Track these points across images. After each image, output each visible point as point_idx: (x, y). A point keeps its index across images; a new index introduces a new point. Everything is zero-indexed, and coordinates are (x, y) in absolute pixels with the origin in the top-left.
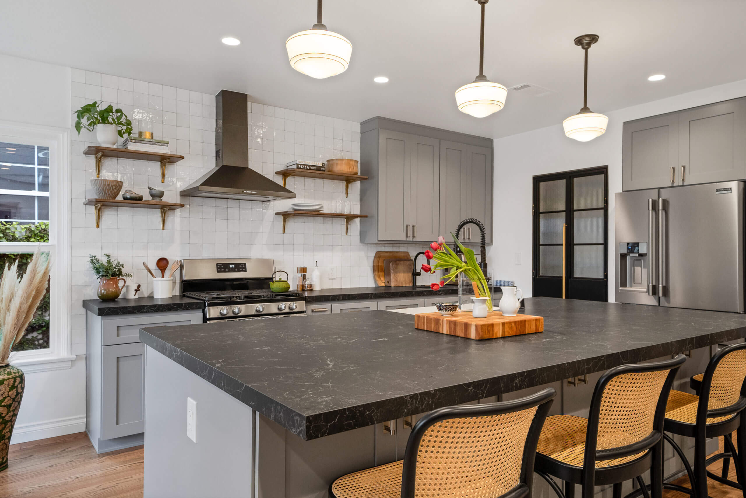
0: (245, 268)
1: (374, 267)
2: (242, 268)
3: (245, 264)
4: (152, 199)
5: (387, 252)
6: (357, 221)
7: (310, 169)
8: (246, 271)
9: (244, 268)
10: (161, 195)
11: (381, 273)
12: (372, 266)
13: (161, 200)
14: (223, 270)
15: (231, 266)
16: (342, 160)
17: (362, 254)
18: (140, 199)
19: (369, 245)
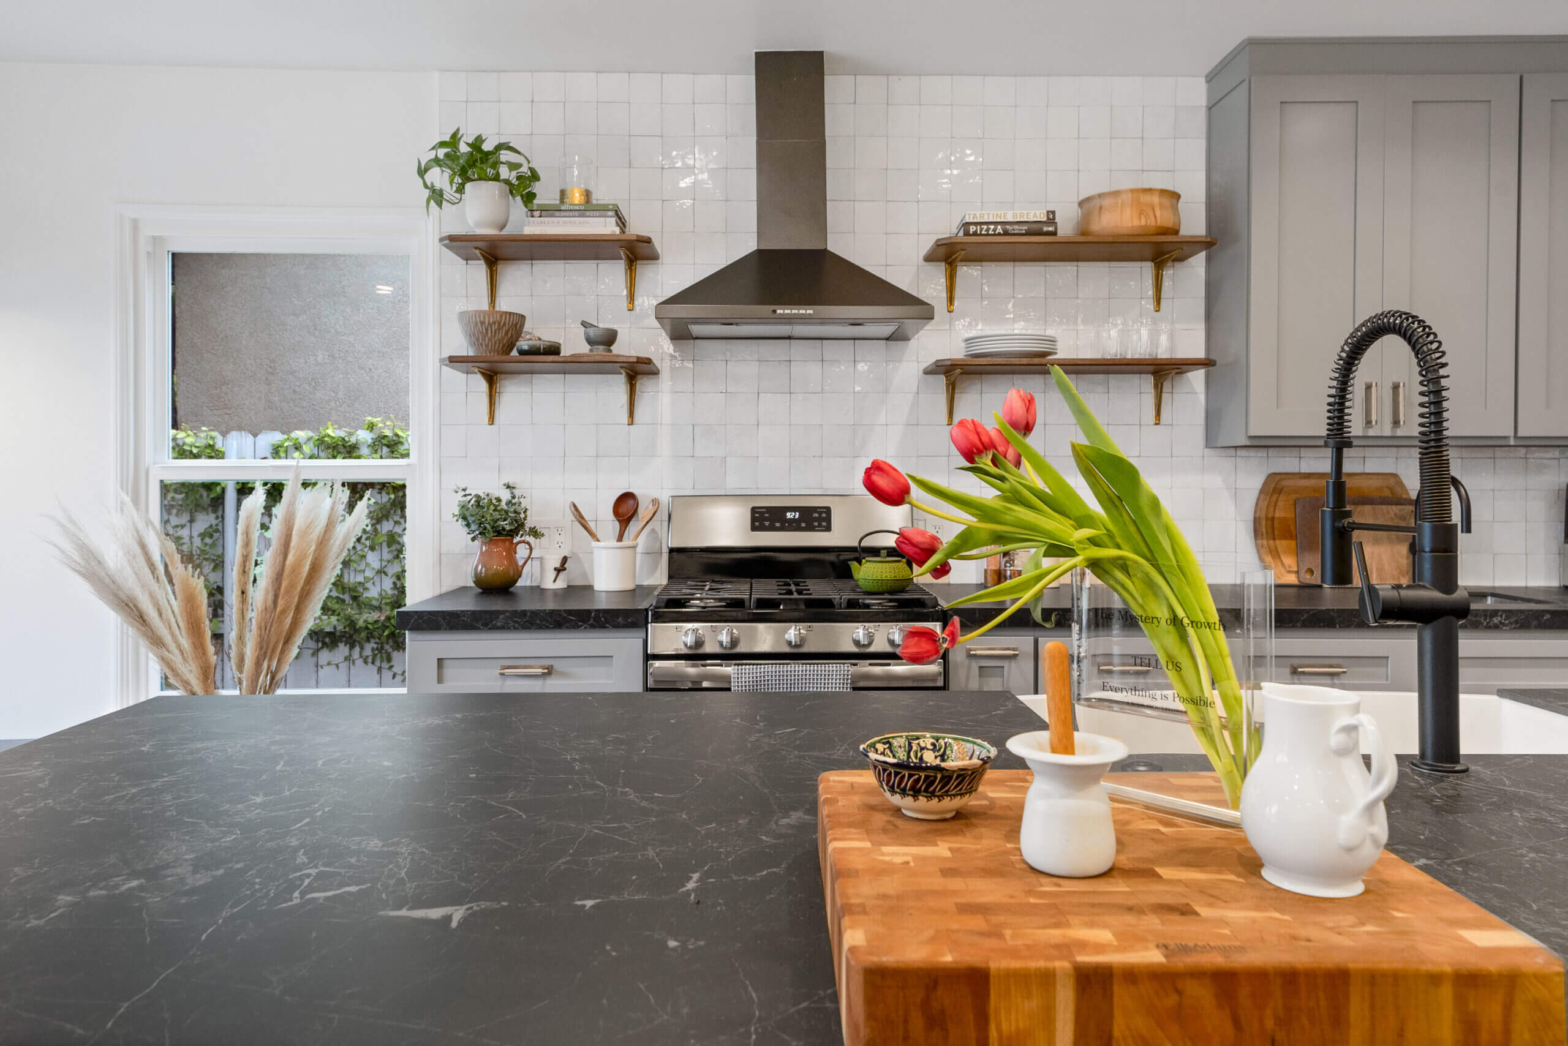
0: (828, 520)
1: (1256, 521)
2: (820, 520)
3: (828, 510)
4: (591, 350)
5: (1308, 476)
6: (1197, 377)
7: (1006, 233)
8: (828, 528)
9: (824, 519)
10: (609, 338)
11: (1281, 544)
12: (1251, 518)
13: (610, 351)
14: (767, 524)
15: (789, 515)
16: (1116, 193)
17: (1215, 481)
18: (553, 350)
19: (1240, 452)
